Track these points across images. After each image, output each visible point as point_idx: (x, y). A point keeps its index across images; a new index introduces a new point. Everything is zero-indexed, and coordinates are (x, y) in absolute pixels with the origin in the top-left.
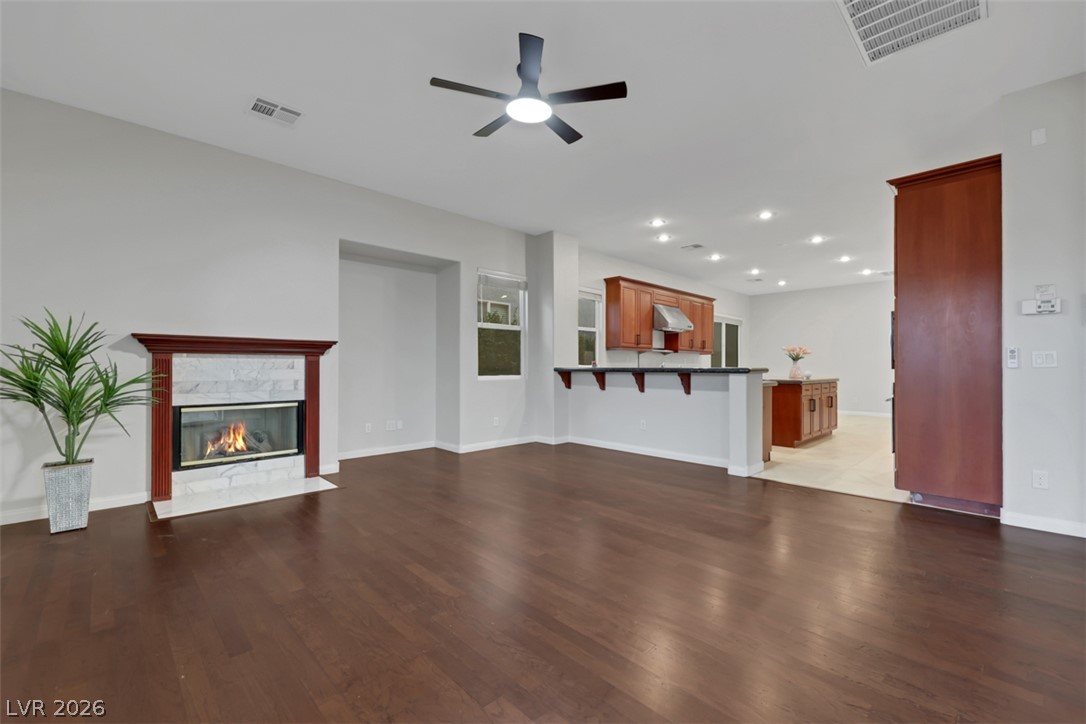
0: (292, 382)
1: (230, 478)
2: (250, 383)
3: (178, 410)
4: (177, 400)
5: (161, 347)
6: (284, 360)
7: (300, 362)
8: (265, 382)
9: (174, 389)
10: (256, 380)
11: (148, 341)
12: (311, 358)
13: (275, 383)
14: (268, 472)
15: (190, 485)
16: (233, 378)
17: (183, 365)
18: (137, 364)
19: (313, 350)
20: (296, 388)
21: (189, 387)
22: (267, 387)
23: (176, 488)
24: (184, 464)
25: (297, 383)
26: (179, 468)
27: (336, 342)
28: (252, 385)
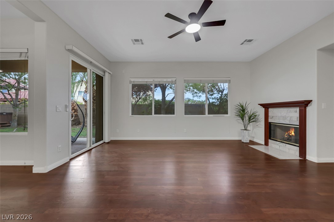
0: (296, 118)
2: (284, 117)
3: (270, 123)
4: (270, 120)
5: (267, 107)
6: (294, 109)
7: (298, 109)
8: (288, 117)
9: (269, 118)
10: (285, 116)
11: (263, 105)
12: (302, 108)
13: (291, 117)
14: (289, 149)
15: (272, 144)
16: (280, 115)
17: (272, 111)
19: (303, 105)
20: (297, 120)
21: (271, 117)
22: (289, 119)
23: (270, 144)
24: (271, 138)
25: (297, 117)
26: (270, 139)
27: (311, 101)
28: (285, 118)
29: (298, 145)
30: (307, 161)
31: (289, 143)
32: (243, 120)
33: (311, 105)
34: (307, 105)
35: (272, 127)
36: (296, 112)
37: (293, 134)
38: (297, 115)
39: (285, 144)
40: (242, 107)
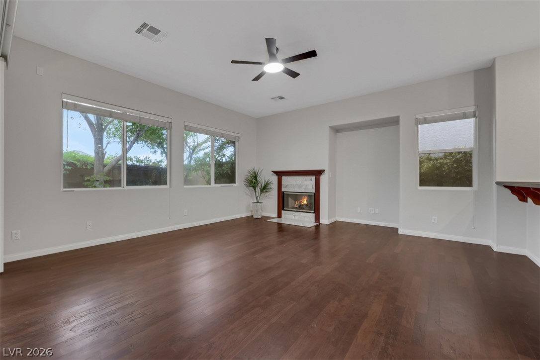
0: (311, 186)
1: (294, 216)
3: (283, 192)
4: (283, 190)
5: (280, 174)
6: (309, 177)
7: (313, 178)
8: (303, 185)
9: (282, 186)
10: (301, 184)
11: (276, 173)
12: (317, 177)
13: (306, 185)
14: (304, 217)
15: (285, 215)
16: (295, 184)
17: (285, 179)
18: (275, 179)
19: (318, 173)
20: (312, 188)
21: (285, 186)
22: (304, 187)
23: (283, 215)
24: (285, 209)
25: (313, 186)
26: (283, 210)
27: (324, 170)
28: (300, 186)
29: (313, 212)
30: (321, 225)
31: (303, 211)
32: (255, 189)
33: (324, 174)
34: (321, 174)
35: (285, 196)
36: (311, 180)
37: (305, 202)
38: (313, 183)
39: (300, 213)
40: (255, 173)
